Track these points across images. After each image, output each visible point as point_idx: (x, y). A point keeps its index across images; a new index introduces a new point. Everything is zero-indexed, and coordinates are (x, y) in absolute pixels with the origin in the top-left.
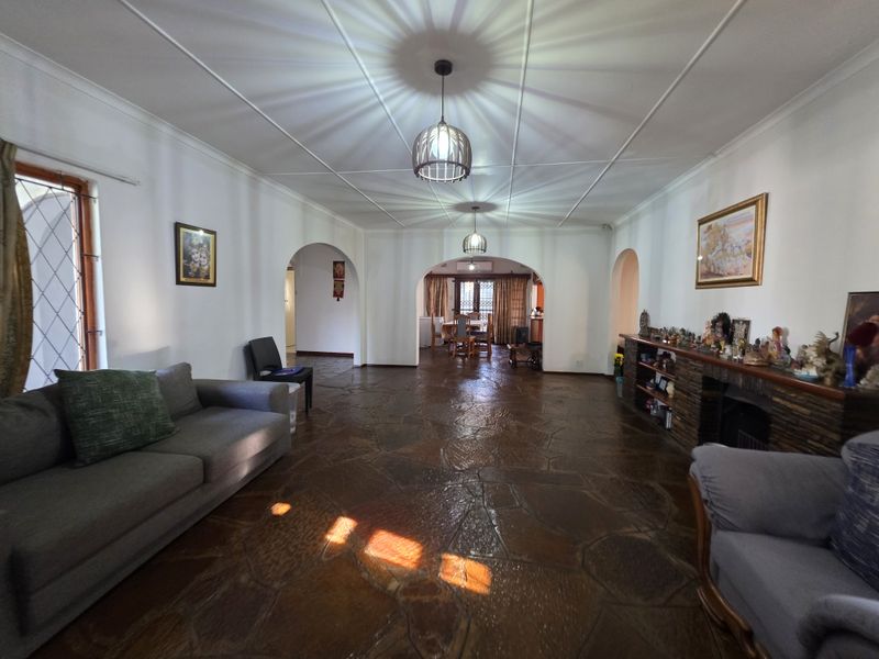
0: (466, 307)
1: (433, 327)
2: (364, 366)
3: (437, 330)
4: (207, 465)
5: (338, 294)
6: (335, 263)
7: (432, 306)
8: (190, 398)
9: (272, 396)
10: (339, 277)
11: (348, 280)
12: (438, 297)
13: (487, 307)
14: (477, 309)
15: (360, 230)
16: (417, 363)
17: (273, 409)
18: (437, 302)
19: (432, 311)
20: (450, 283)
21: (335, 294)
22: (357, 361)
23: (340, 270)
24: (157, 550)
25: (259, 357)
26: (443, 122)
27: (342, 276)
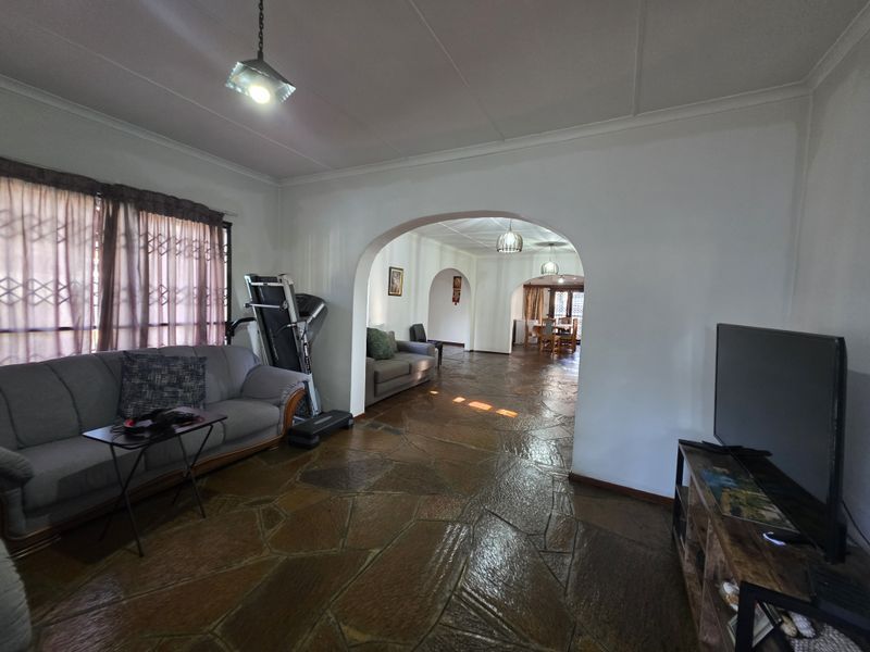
0: (560, 313)
1: (527, 328)
2: (472, 351)
3: (530, 329)
4: (411, 366)
5: (456, 300)
6: (455, 278)
7: (529, 311)
8: (393, 347)
9: (428, 348)
10: (457, 287)
11: (463, 291)
12: (535, 303)
13: (577, 313)
14: (569, 315)
15: (474, 257)
16: (510, 352)
17: (428, 355)
18: (534, 308)
19: (529, 315)
20: (546, 293)
21: (454, 300)
22: (467, 348)
23: (457, 282)
24: (387, 396)
25: (416, 333)
26: (510, 230)
27: (459, 287)
